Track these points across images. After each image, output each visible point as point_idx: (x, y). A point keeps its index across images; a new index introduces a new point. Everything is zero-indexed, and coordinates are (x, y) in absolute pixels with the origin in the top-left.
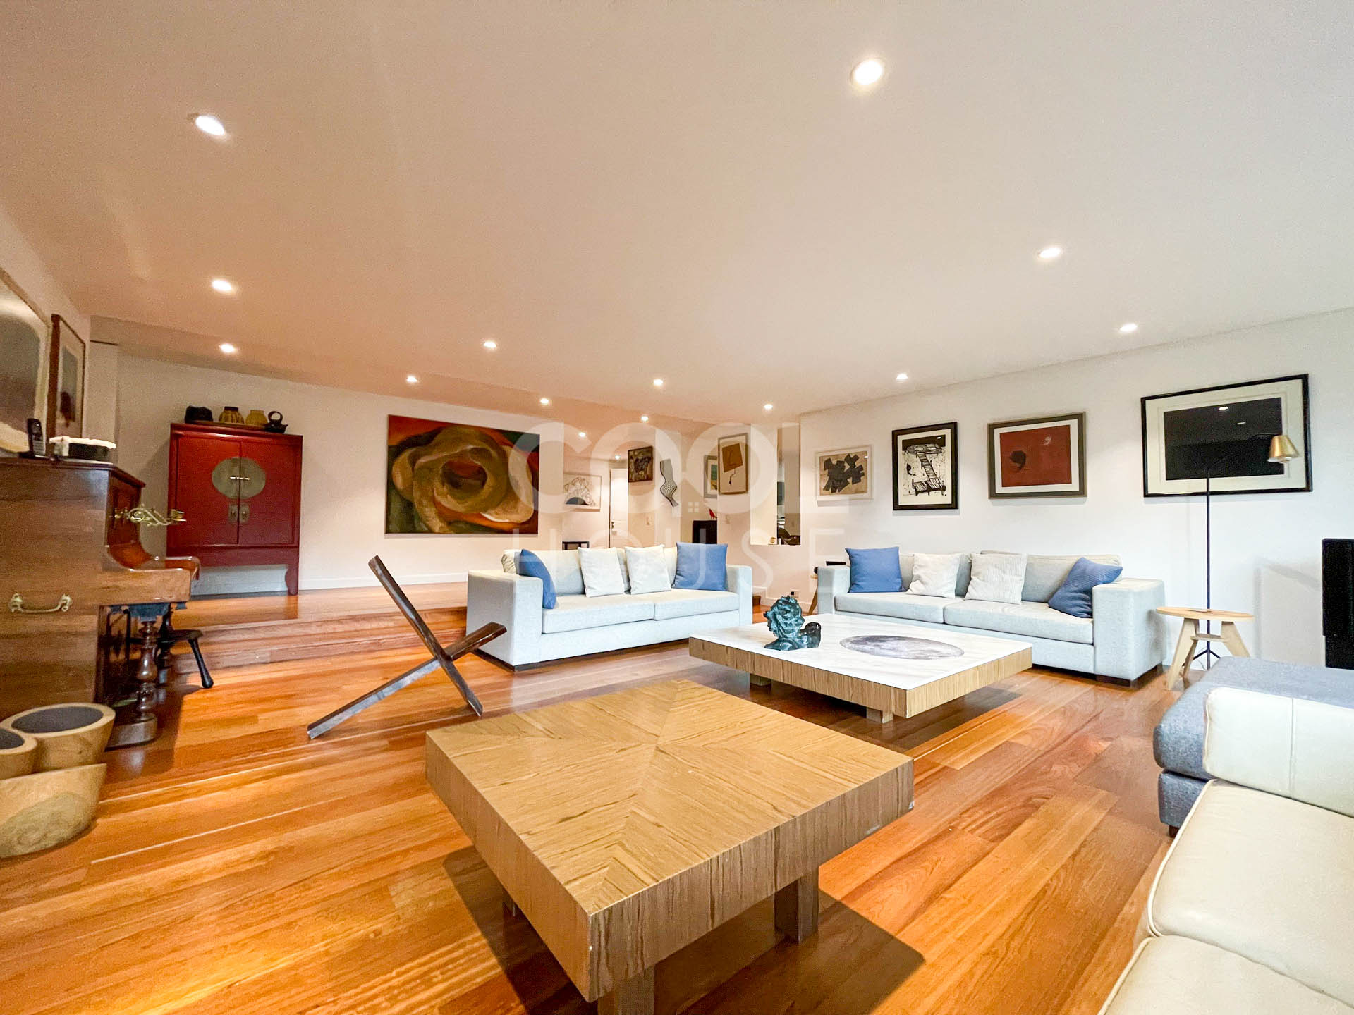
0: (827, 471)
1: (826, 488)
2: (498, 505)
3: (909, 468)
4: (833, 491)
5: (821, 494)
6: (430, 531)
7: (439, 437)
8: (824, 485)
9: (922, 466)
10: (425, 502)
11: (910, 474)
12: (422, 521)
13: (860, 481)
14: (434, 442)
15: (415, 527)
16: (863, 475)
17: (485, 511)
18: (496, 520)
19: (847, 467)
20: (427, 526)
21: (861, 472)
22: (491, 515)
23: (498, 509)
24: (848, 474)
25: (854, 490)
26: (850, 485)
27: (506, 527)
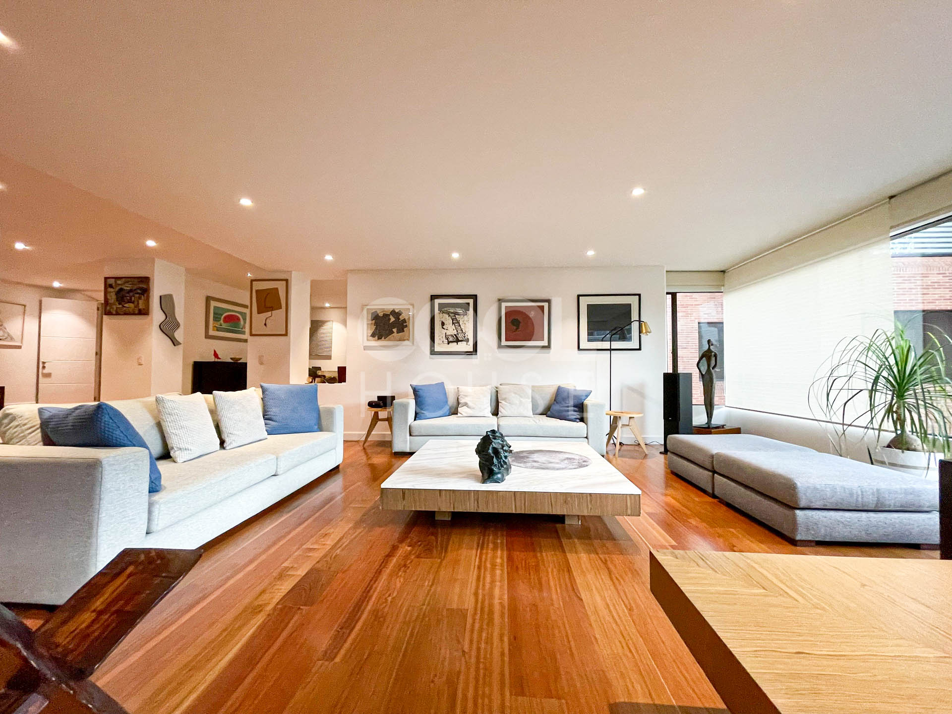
0: (374, 321)
1: (373, 335)
3: (443, 324)
4: (379, 338)
5: (368, 340)
8: (371, 332)
9: (453, 323)
11: (443, 328)
13: (404, 331)
16: (406, 326)
19: (392, 319)
21: (405, 324)
24: (393, 325)
25: (398, 338)
26: (395, 334)
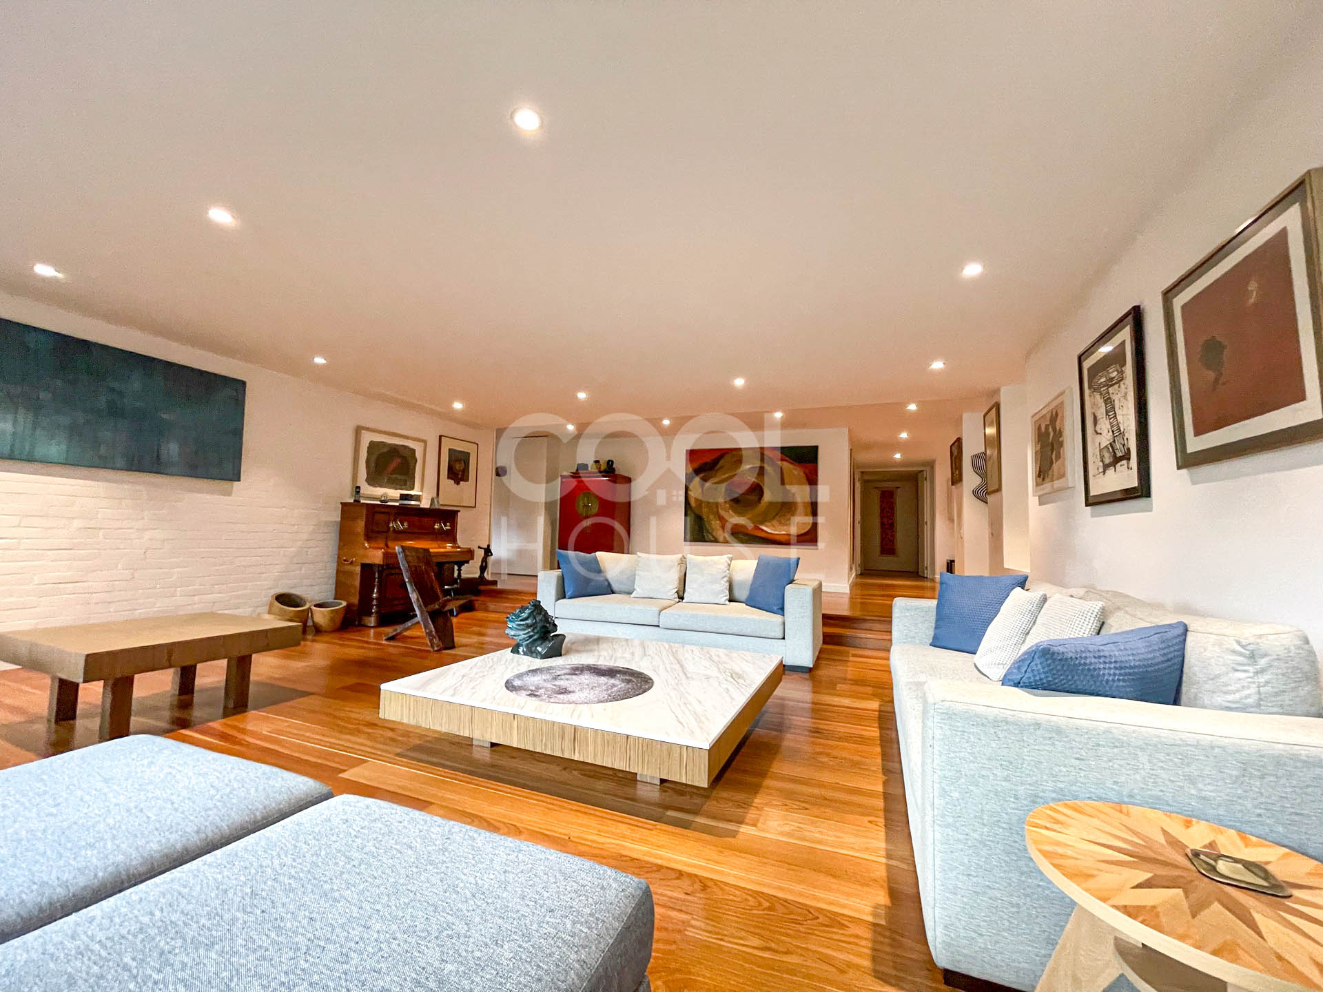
0: (1040, 445)
1: (1040, 475)
2: (774, 518)
3: (1096, 421)
4: (1044, 478)
5: (1037, 485)
6: (716, 541)
7: (721, 463)
8: (1038, 469)
9: (1107, 413)
10: (711, 517)
11: (1097, 432)
12: (708, 532)
13: (1061, 456)
14: (718, 466)
15: (704, 537)
16: (1062, 444)
17: (762, 523)
18: (773, 532)
19: (1051, 433)
20: (714, 537)
21: (1061, 440)
22: (766, 526)
23: (775, 522)
25: (1056, 473)
26: (1054, 466)
27: (783, 539)
